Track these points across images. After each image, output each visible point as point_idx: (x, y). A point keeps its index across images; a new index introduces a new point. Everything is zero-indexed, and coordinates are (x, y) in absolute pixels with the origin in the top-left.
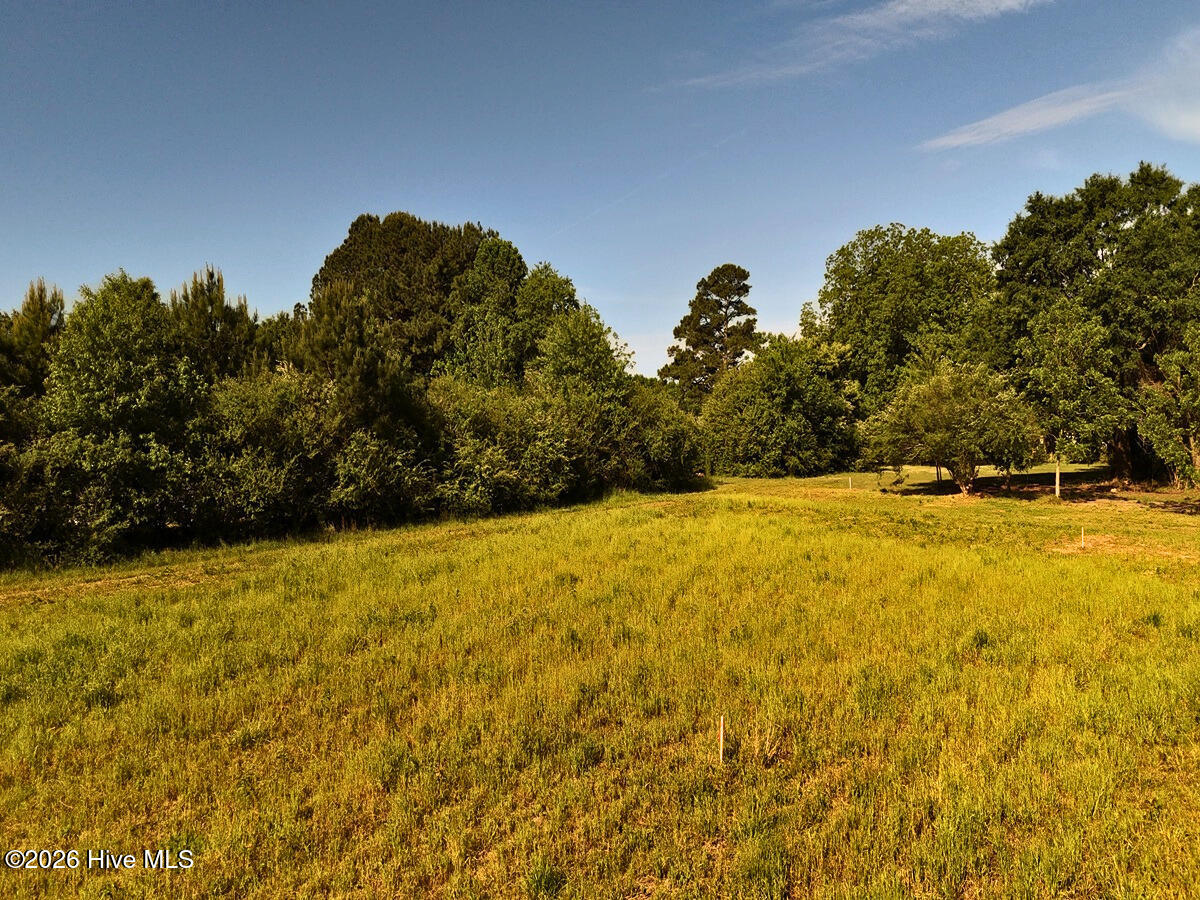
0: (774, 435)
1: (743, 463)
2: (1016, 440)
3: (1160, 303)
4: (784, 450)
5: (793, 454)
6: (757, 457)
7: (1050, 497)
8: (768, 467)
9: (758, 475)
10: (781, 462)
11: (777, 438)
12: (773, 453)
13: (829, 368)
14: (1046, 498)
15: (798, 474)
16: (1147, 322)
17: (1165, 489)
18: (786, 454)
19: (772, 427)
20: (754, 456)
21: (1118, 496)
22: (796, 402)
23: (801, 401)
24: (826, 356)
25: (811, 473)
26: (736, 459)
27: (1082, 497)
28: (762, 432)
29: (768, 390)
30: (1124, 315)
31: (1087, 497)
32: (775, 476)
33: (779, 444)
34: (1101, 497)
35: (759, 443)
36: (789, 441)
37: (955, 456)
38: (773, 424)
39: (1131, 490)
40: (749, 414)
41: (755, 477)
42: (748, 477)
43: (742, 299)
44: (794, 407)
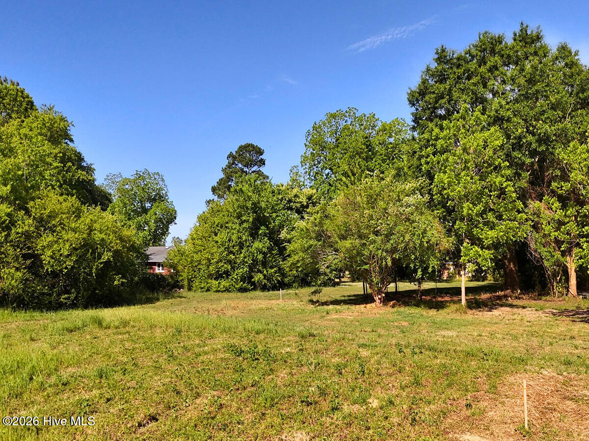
0: (242, 255)
1: (216, 279)
2: (421, 244)
3: (544, 128)
4: (251, 268)
5: (260, 271)
6: (227, 274)
7: (457, 306)
8: (236, 283)
9: (227, 290)
10: (247, 278)
11: (245, 257)
12: (241, 270)
13: (298, 205)
14: (453, 307)
15: (264, 288)
16: (534, 146)
17: (548, 298)
18: (253, 271)
19: (241, 248)
20: (224, 273)
21: (514, 304)
22: (263, 227)
23: (267, 227)
24: (296, 196)
25: (275, 288)
26: (210, 276)
27: (486, 306)
28: (231, 252)
29: (239, 217)
30: (515, 138)
31: (490, 305)
32: (243, 290)
33: (247, 262)
34: (502, 306)
35: (230, 262)
36: (255, 261)
37: (366, 264)
38: (241, 245)
39: (522, 298)
40: (222, 236)
41: (225, 291)
42: (219, 291)
43: (261, 169)
44: (260, 232)
